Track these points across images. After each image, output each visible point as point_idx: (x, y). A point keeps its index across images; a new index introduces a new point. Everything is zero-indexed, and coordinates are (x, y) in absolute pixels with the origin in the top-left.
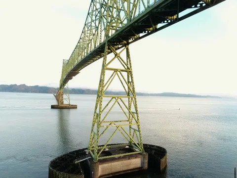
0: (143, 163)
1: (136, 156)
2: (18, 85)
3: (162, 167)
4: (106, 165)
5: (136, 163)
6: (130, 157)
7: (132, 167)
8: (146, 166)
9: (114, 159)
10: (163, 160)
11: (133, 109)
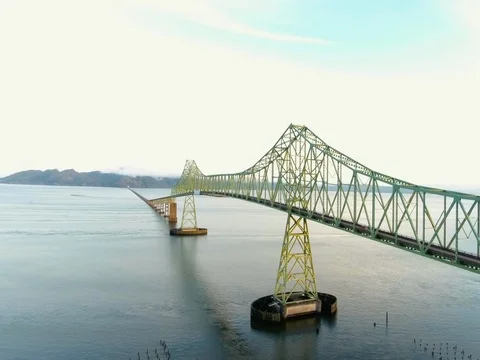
0: (317, 307)
1: (312, 302)
2: (60, 171)
3: (332, 311)
4: (291, 308)
5: (312, 307)
6: (308, 303)
7: (309, 310)
8: (320, 310)
9: (296, 304)
10: (333, 306)
11: (309, 264)
